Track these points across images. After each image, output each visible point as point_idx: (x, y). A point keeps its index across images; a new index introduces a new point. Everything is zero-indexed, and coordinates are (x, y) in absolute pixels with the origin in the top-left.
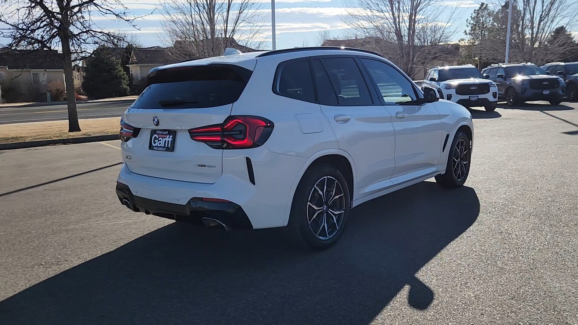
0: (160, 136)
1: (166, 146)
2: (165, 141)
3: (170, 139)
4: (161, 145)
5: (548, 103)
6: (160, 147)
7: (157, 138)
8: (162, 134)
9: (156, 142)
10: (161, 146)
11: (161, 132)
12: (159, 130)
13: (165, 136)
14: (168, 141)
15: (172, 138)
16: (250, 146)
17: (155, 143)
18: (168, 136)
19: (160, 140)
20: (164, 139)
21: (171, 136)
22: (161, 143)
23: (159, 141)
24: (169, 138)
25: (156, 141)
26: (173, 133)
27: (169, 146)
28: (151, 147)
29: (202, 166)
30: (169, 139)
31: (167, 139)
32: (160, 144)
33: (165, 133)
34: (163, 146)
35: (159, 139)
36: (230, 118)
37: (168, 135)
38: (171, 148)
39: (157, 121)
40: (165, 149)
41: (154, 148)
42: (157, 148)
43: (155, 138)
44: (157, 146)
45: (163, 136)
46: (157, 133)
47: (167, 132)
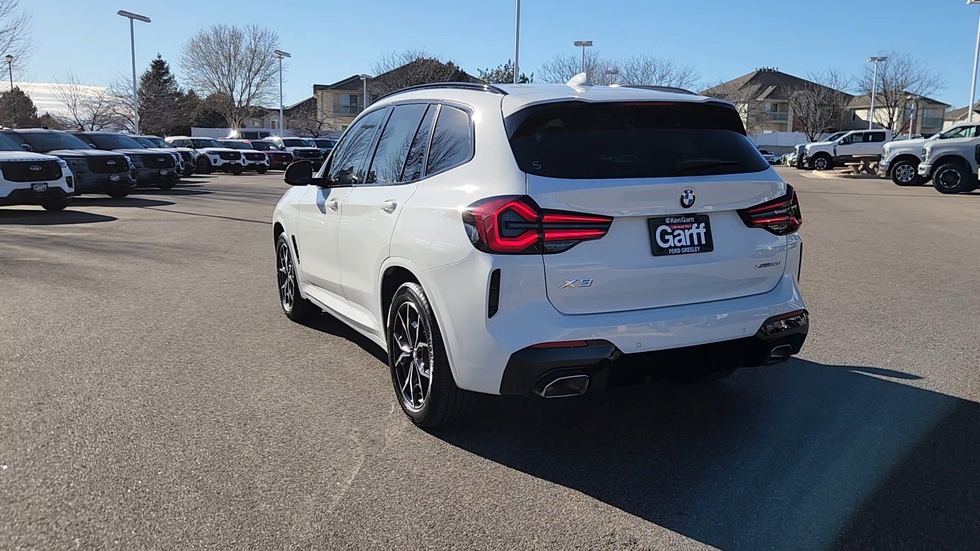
0: (675, 227)
1: (696, 243)
2: (691, 235)
3: (702, 231)
4: (683, 243)
5: (107, 196)
6: (682, 246)
7: (669, 230)
8: (682, 224)
9: (668, 240)
10: (685, 244)
11: (676, 221)
12: (670, 217)
13: (687, 226)
14: (699, 235)
15: (704, 227)
18: (695, 225)
19: (679, 235)
20: (688, 233)
21: (702, 225)
22: (683, 240)
23: (674, 237)
24: (698, 228)
25: (667, 237)
26: (701, 219)
27: (703, 242)
28: (657, 251)
29: (764, 265)
30: (698, 230)
31: (694, 231)
32: (680, 241)
33: (688, 220)
34: (689, 244)
35: (675, 233)
37: (693, 223)
38: (708, 247)
40: (699, 248)
41: (670, 252)
42: (677, 250)
43: (664, 233)
44: (675, 247)
45: (683, 227)
46: (668, 222)
47: (693, 218)
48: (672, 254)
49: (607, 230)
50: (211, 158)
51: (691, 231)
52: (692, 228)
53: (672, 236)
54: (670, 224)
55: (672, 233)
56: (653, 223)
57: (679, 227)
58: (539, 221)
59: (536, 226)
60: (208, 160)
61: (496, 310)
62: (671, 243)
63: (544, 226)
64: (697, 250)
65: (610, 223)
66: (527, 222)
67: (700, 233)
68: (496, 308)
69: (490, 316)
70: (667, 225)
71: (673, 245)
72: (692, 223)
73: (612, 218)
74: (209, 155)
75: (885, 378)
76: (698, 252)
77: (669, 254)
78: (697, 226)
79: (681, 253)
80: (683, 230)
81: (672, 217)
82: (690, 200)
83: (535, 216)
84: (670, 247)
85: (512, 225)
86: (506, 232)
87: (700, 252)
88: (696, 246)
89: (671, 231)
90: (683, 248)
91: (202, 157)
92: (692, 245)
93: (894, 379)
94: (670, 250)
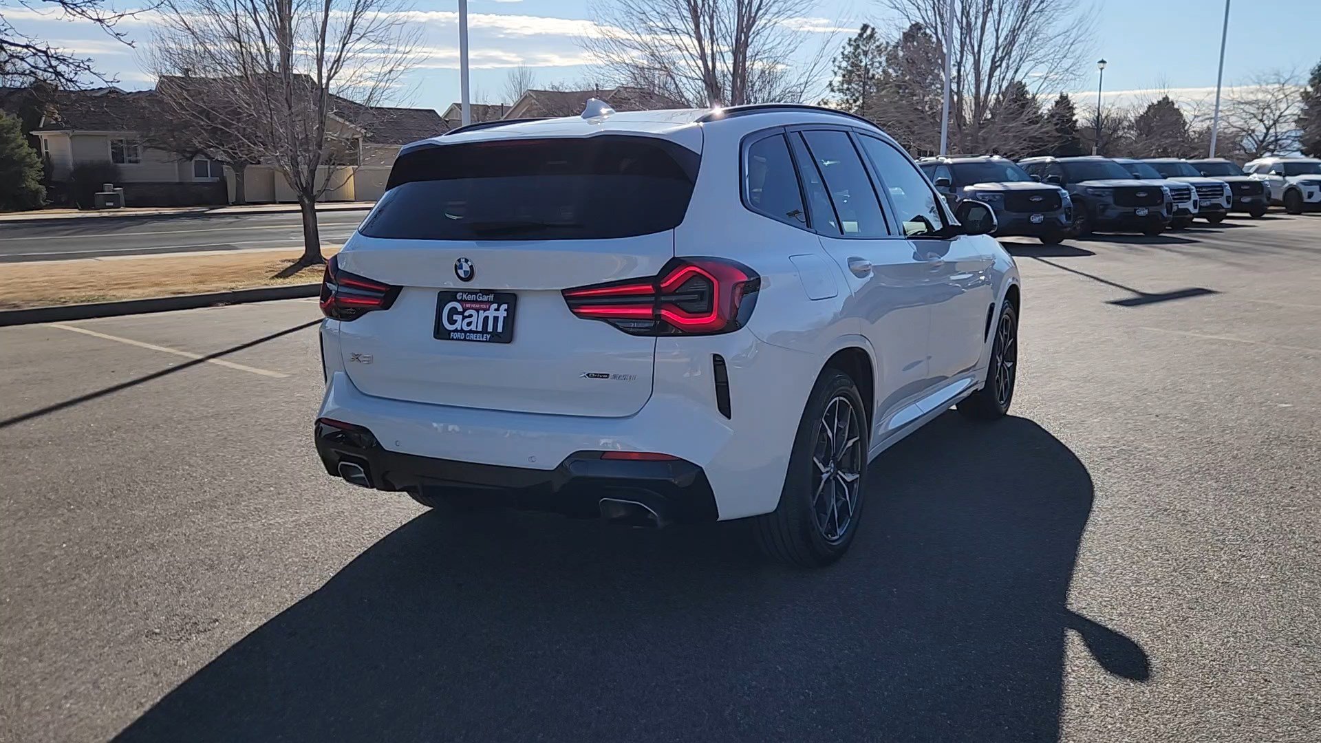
0: (468, 305)
1: (490, 329)
2: (486, 318)
3: (502, 314)
4: (473, 327)
6: (471, 331)
7: (460, 309)
8: (476, 302)
9: (456, 321)
10: (474, 329)
12: (464, 291)
13: (484, 306)
14: (496, 319)
15: (505, 310)
16: (721, 330)
17: (452, 322)
18: (495, 306)
19: (471, 316)
20: (482, 314)
21: (504, 306)
22: (474, 323)
23: (464, 318)
24: (497, 310)
25: (455, 317)
26: (509, 299)
27: (500, 329)
28: (440, 333)
29: (596, 376)
30: (496, 314)
31: (491, 313)
32: (469, 324)
33: (485, 298)
34: (480, 329)
35: (466, 314)
36: (675, 264)
37: (493, 303)
38: (505, 335)
39: (469, 269)
40: (488, 337)
41: (452, 335)
42: (462, 336)
43: (453, 311)
44: (462, 331)
45: (478, 306)
46: (459, 298)
47: (492, 296)
48: (453, 339)
49: (393, 302)
51: (487, 313)
52: (489, 310)
53: (461, 316)
54: (462, 300)
55: (462, 313)
56: (445, 297)
57: (473, 306)
59: (335, 288)
62: (458, 326)
63: (340, 289)
64: (486, 338)
65: (397, 294)
67: (498, 317)
70: (458, 301)
71: (459, 328)
72: (490, 302)
73: (400, 288)
76: (486, 341)
77: (449, 339)
78: (496, 307)
79: (465, 340)
80: (478, 311)
84: (456, 331)
87: (489, 341)
88: (489, 333)
89: (462, 310)
90: (468, 334)
92: (484, 331)
94: (452, 333)
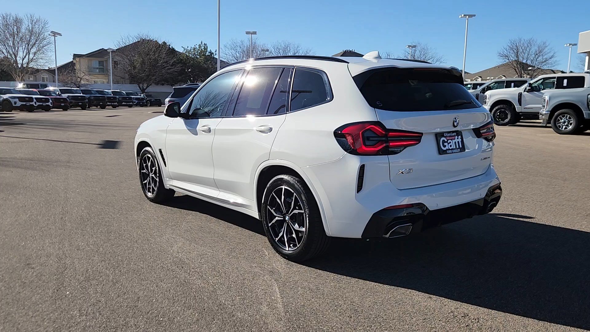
1: (458, 147)
2: (455, 142)
3: (460, 140)
4: (452, 147)
6: (452, 149)
7: (446, 140)
9: (446, 146)
10: (453, 148)
11: (449, 135)
12: (446, 132)
13: (453, 138)
14: (458, 142)
15: (460, 138)
17: (445, 146)
20: (454, 141)
21: (460, 137)
22: (452, 146)
23: (448, 144)
24: (458, 138)
25: (445, 144)
27: (461, 147)
28: (441, 152)
30: (458, 140)
31: (456, 140)
32: (451, 146)
34: (455, 148)
35: (449, 142)
38: (463, 148)
42: (450, 151)
43: (444, 142)
44: (449, 149)
45: (451, 138)
46: (445, 136)
47: (456, 133)
48: (448, 153)
49: (419, 141)
50: (13, 101)
51: (455, 141)
53: (447, 143)
54: (446, 136)
55: (447, 142)
56: (438, 136)
58: (386, 136)
59: (384, 139)
60: (10, 102)
61: (361, 189)
63: (389, 139)
64: (459, 151)
65: (421, 137)
66: (379, 137)
68: (361, 187)
69: (358, 192)
70: (445, 137)
72: (455, 136)
73: (422, 134)
74: (10, 99)
75: (516, 219)
77: (447, 154)
79: (452, 153)
80: (452, 140)
81: (447, 133)
82: (457, 123)
83: (384, 133)
84: (447, 150)
85: (371, 139)
86: (368, 143)
91: (6, 100)
93: (522, 219)
94: (447, 151)
